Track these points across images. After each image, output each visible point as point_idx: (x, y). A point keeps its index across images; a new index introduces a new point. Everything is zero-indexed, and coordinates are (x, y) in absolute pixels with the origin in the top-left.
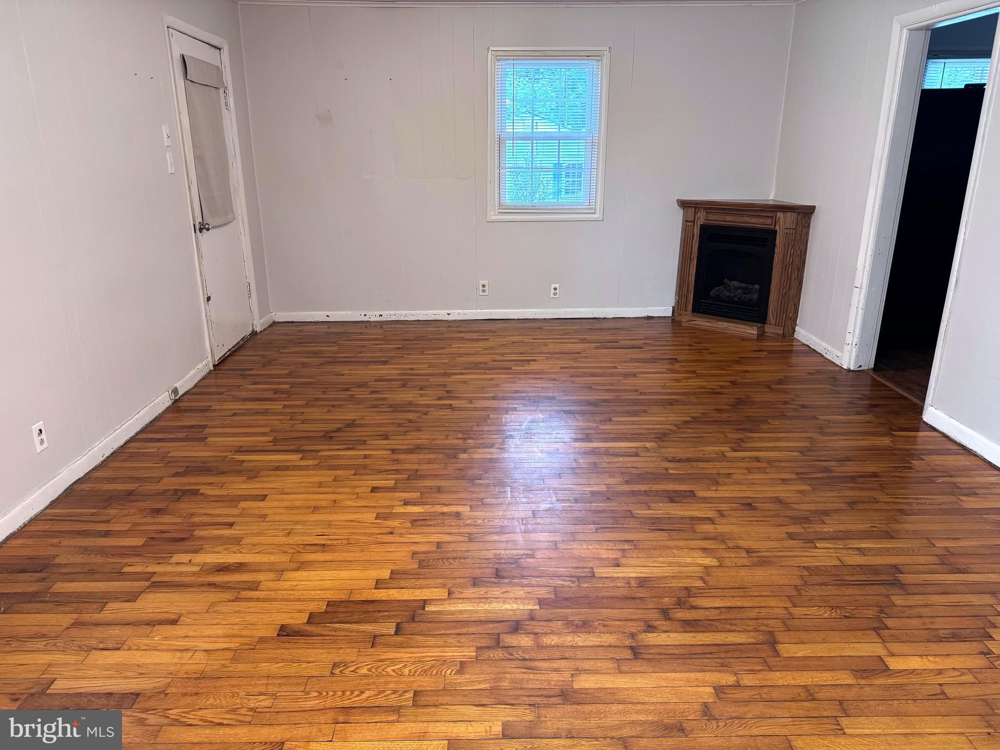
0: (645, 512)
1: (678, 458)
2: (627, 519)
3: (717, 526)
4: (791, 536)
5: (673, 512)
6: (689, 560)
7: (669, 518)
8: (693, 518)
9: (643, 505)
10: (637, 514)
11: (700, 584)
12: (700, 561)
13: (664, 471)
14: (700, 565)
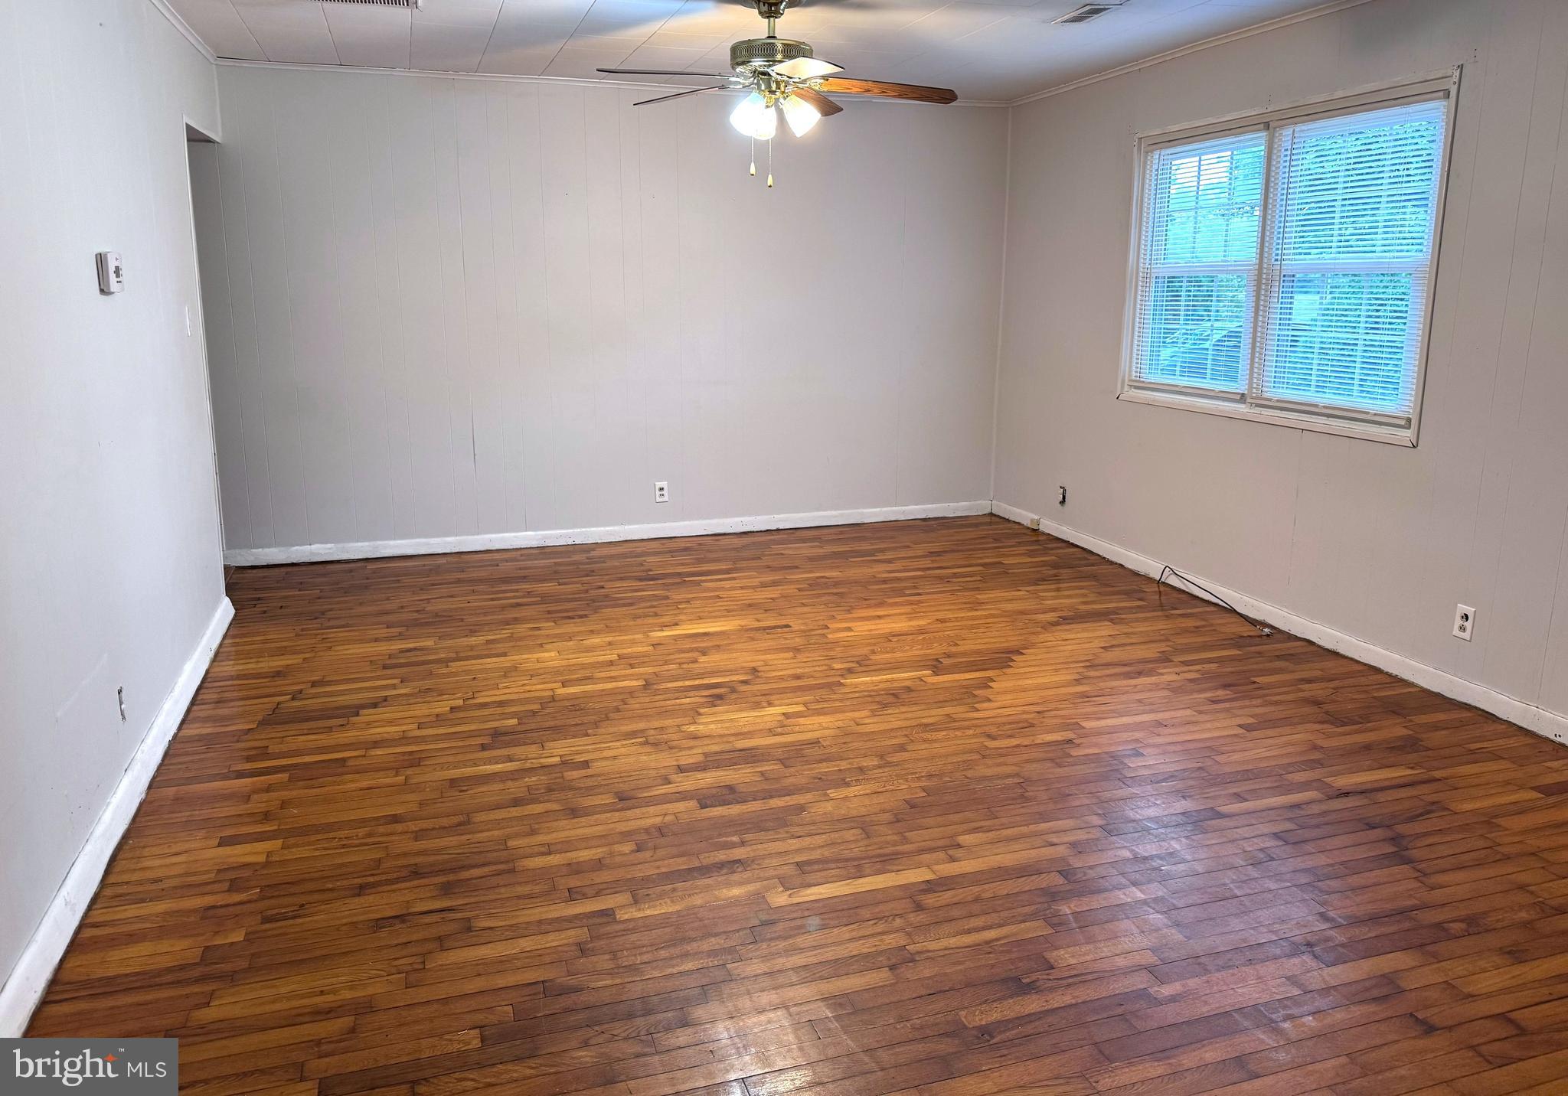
0: (767, 768)
1: (725, 871)
2: (786, 756)
3: (675, 763)
4: (586, 764)
5: (731, 772)
6: (712, 726)
7: (736, 764)
8: (705, 769)
9: (772, 776)
10: (776, 764)
11: (702, 711)
12: (701, 727)
13: (748, 837)
14: (699, 724)
